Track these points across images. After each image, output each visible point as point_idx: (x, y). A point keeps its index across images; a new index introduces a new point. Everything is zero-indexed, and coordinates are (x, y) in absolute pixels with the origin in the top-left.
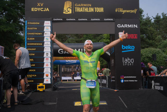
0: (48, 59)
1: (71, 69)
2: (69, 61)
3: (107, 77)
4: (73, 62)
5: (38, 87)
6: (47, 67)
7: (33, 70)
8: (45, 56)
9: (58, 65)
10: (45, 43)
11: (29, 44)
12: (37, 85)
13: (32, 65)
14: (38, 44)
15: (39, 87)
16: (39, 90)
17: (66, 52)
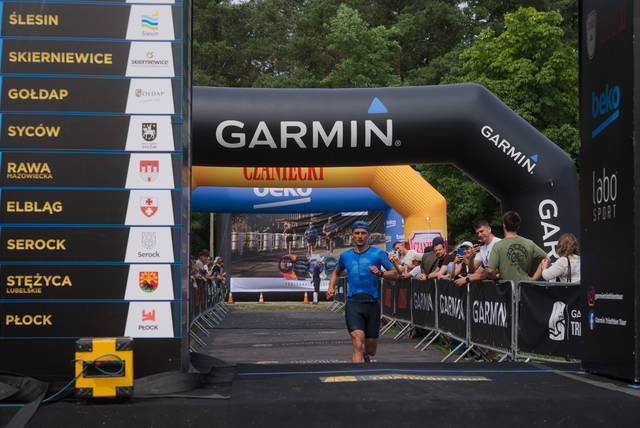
0: (155, 164)
1: (281, 238)
2: (272, 191)
3: (513, 285)
4: (291, 197)
5: (79, 369)
6: (149, 221)
7: (46, 245)
8: (134, 140)
9: (212, 215)
10: (135, 52)
11: (21, 57)
12: (79, 356)
13: (40, 206)
14: (82, 58)
15: (92, 370)
16: (91, 390)
17: (262, 137)
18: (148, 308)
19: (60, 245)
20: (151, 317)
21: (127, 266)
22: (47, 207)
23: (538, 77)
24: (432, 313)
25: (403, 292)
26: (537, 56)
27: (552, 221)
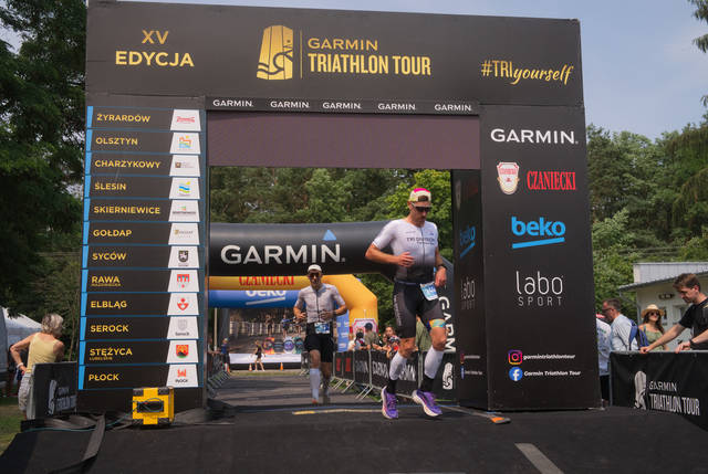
0: (187, 276)
2: (260, 293)
4: (272, 297)
5: (135, 406)
7: (116, 328)
8: (174, 262)
9: (216, 310)
10: (175, 207)
11: (102, 210)
12: (134, 398)
13: (113, 304)
14: (141, 210)
15: (142, 407)
16: (142, 420)
17: (252, 256)
18: (182, 368)
19: (125, 328)
20: (184, 374)
21: (169, 341)
22: (117, 304)
23: (437, 214)
24: (367, 374)
25: (348, 360)
26: (437, 201)
27: (447, 311)
